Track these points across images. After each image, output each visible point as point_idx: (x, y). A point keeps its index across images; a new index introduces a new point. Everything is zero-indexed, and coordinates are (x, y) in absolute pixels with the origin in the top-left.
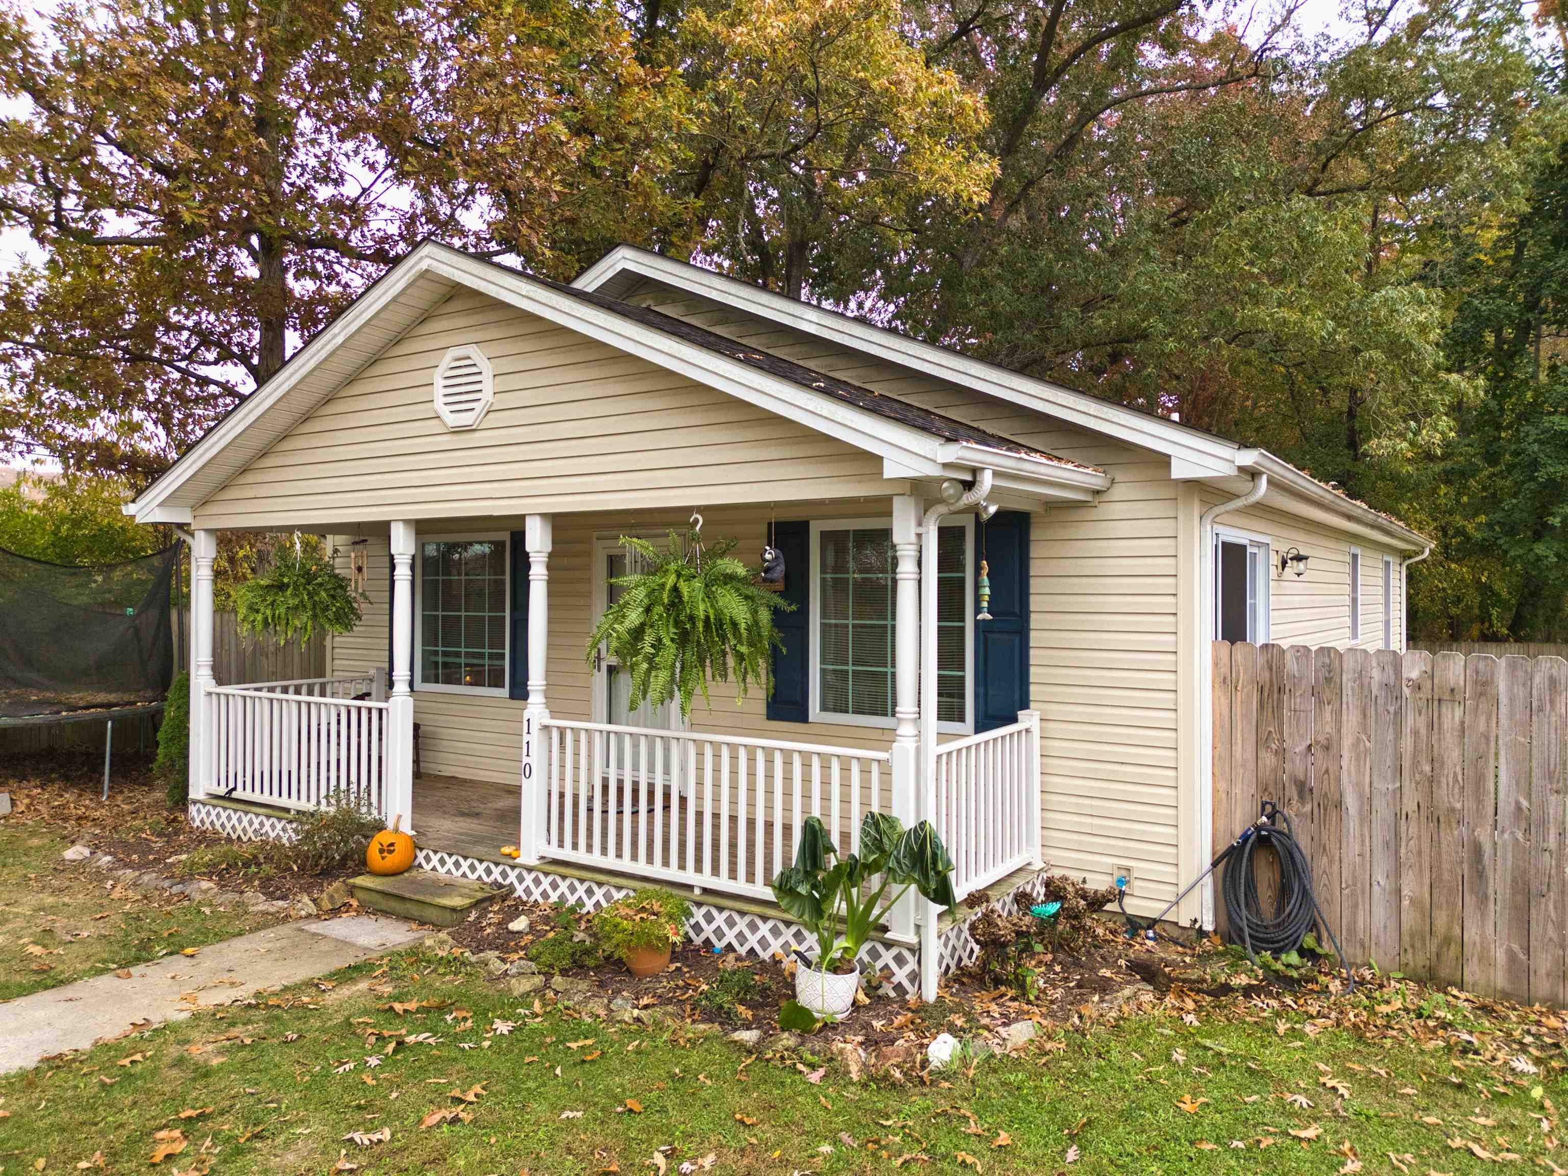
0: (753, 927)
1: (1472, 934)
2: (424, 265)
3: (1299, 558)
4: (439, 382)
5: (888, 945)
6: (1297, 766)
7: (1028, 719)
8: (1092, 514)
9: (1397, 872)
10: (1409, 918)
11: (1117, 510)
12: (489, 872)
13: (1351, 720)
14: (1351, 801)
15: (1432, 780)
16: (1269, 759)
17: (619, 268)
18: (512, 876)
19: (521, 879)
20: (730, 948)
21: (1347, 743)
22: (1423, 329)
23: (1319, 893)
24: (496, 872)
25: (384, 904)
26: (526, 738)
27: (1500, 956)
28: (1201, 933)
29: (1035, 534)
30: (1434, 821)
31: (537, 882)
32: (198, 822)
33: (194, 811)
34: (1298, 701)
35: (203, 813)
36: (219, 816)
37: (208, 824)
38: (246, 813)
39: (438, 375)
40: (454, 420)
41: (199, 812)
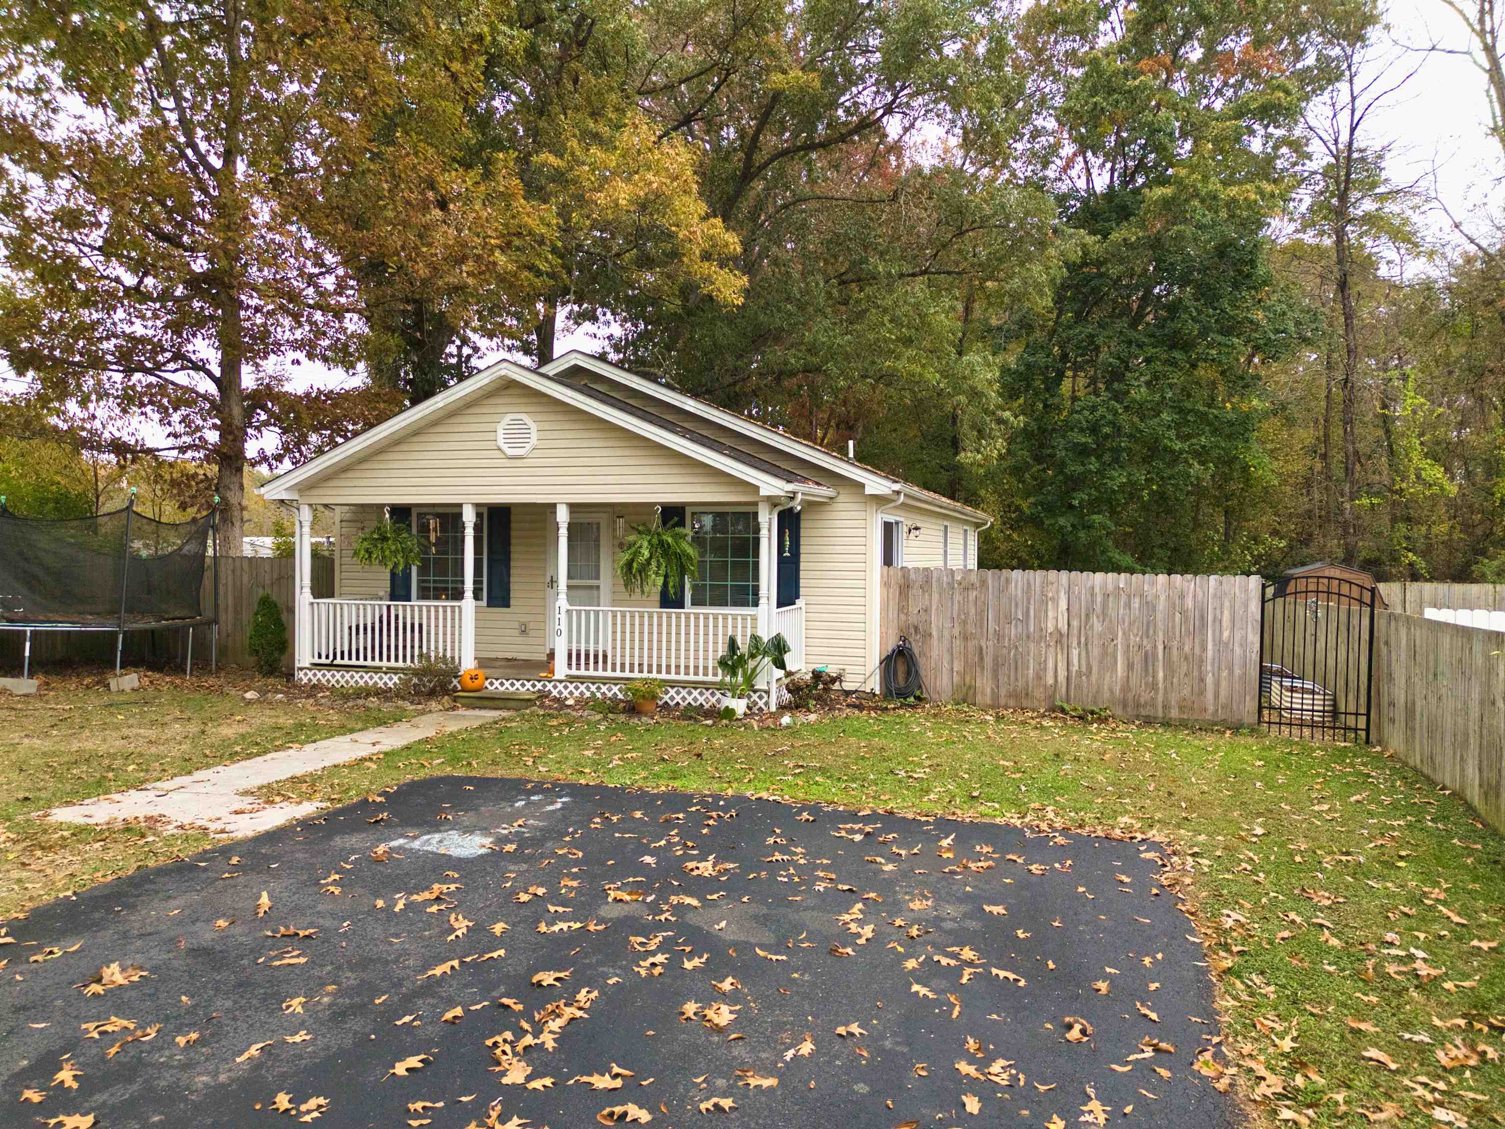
0: (690, 693)
1: (979, 683)
2: (503, 373)
3: (917, 529)
4: (500, 432)
5: (755, 692)
6: (913, 619)
7: (800, 603)
8: (829, 508)
9: (952, 662)
10: (956, 680)
11: (840, 506)
12: (534, 686)
13: (935, 597)
14: (935, 633)
15: (965, 622)
16: (903, 617)
17: (572, 363)
18: (550, 686)
19: (555, 687)
20: (678, 704)
21: (934, 607)
22: (990, 382)
23: (922, 673)
24: (539, 686)
25: (478, 703)
26: (557, 616)
28: (874, 695)
29: (803, 519)
30: (966, 639)
31: (566, 687)
32: (305, 680)
33: (301, 674)
34: (915, 591)
35: (310, 674)
36: (324, 675)
37: (314, 681)
38: (348, 672)
39: (500, 427)
40: (510, 452)
41: (306, 674)
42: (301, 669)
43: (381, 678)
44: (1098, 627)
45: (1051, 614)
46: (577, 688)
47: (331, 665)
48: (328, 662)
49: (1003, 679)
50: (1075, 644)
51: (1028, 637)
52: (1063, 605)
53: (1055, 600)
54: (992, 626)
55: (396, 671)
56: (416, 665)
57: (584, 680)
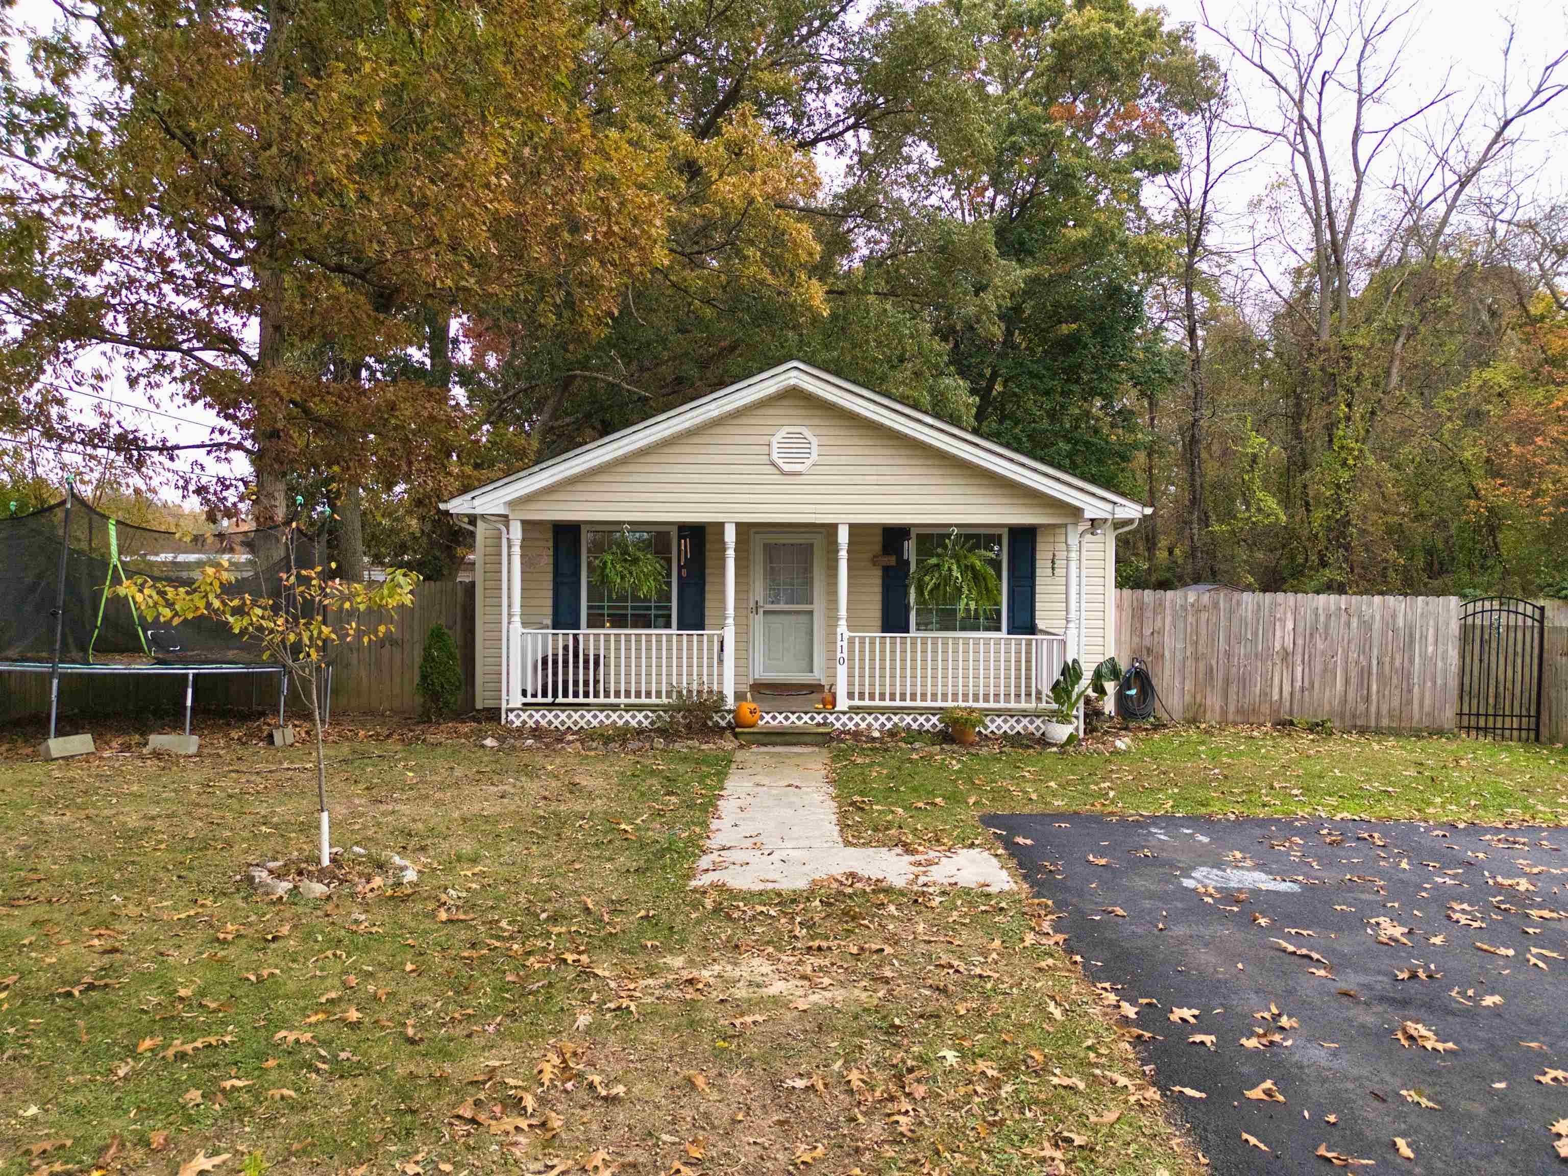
1: (1209, 703)
2: (791, 382)
4: (775, 445)
6: (1147, 642)
7: (1038, 632)
9: (1183, 681)
10: (1187, 698)
12: (812, 719)
13: (1169, 620)
14: (1167, 653)
15: (1196, 643)
16: (1136, 640)
18: (831, 718)
19: (838, 719)
21: (1167, 630)
23: (1155, 693)
24: (819, 718)
26: (839, 643)
27: (1217, 708)
29: (1039, 539)
30: (1197, 660)
32: (518, 723)
33: (512, 716)
34: (1149, 614)
35: (524, 716)
36: (543, 716)
37: (531, 723)
38: (576, 711)
39: (774, 441)
40: (787, 468)
41: (518, 716)
42: (512, 710)
43: (620, 717)
44: (1320, 645)
45: (1278, 634)
46: (863, 719)
47: (553, 704)
48: (549, 699)
49: (1232, 697)
50: (1299, 662)
51: (1256, 655)
52: (1290, 625)
53: (1283, 621)
54: (1223, 646)
55: (640, 708)
56: (665, 700)
57: (870, 710)
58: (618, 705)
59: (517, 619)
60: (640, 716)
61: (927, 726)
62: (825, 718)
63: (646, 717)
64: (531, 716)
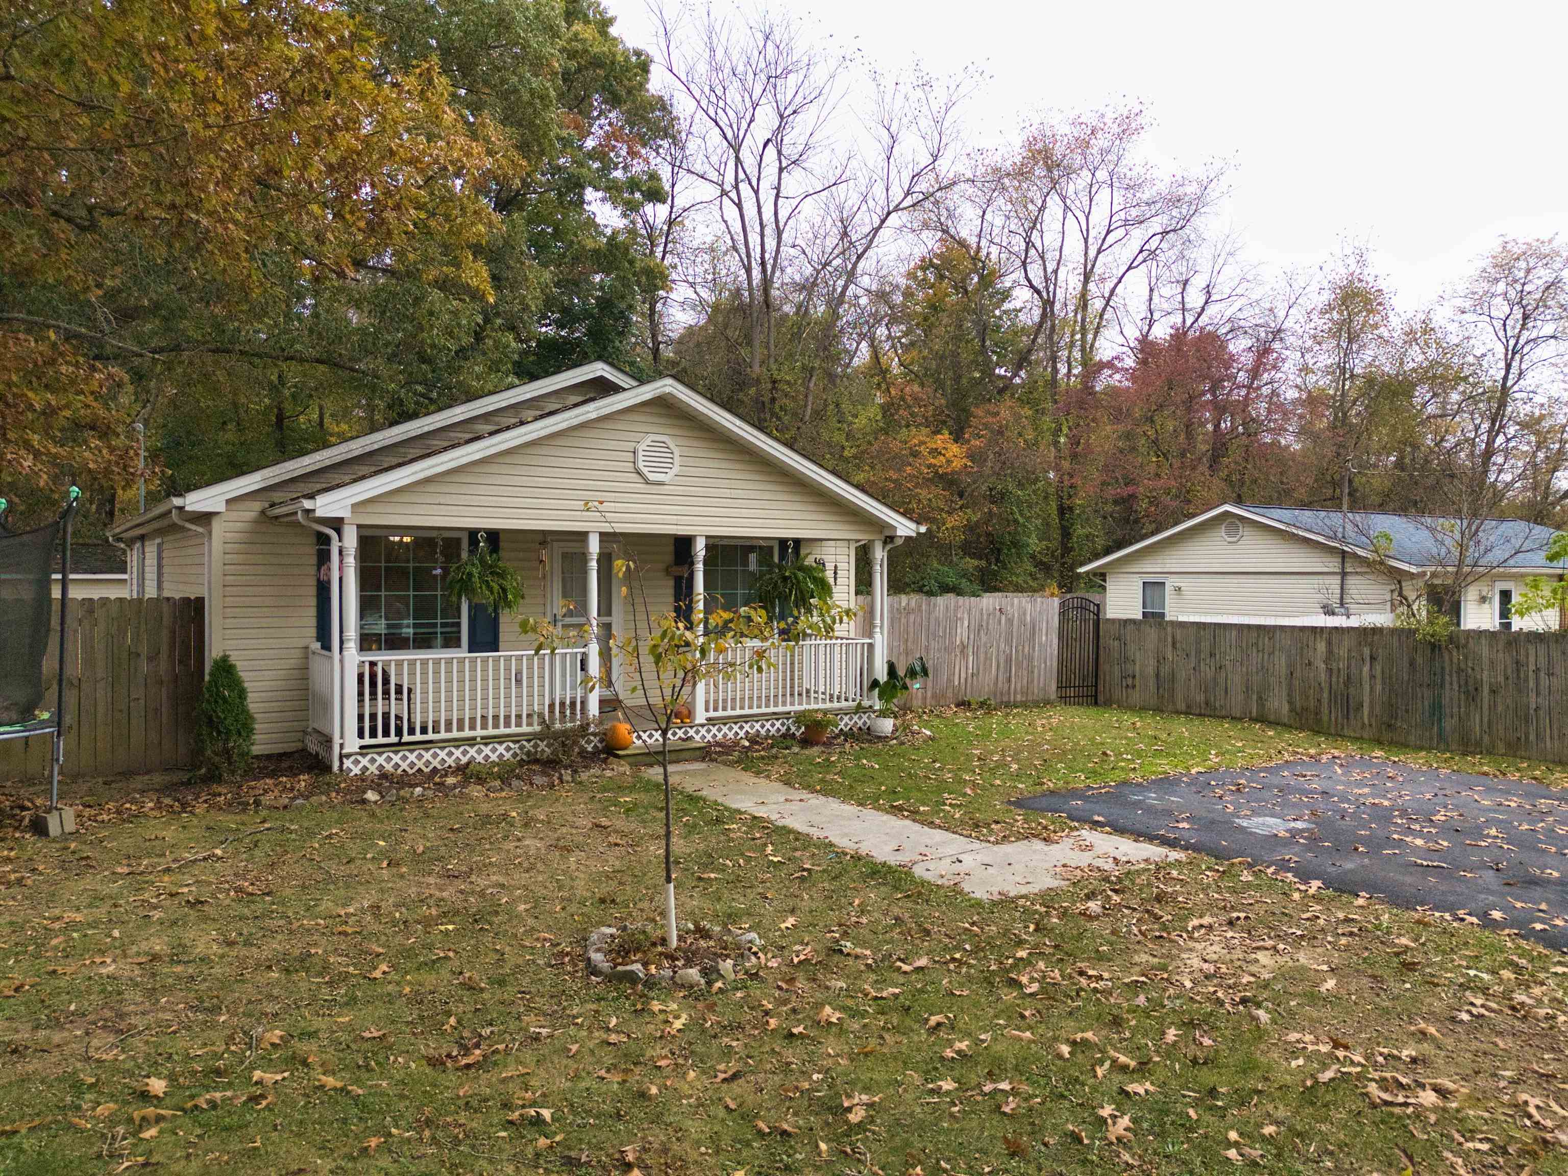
4: (640, 453)
15: (907, 641)
17: (598, 374)
18: (691, 732)
31: (709, 731)
32: (356, 770)
33: (348, 764)
35: (364, 761)
36: (389, 759)
38: (427, 750)
39: (641, 447)
40: (652, 477)
41: (357, 762)
42: (348, 756)
43: (479, 752)
44: (984, 639)
45: (959, 630)
46: (719, 730)
47: (400, 744)
48: (393, 739)
50: (971, 653)
51: (945, 649)
52: (966, 623)
53: (962, 619)
54: (924, 643)
55: (499, 739)
56: (525, 729)
57: (724, 721)
58: (474, 738)
59: (352, 646)
60: (501, 749)
61: (773, 731)
62: (686, 733)
63: (508, 749)
64: (373, 761)
